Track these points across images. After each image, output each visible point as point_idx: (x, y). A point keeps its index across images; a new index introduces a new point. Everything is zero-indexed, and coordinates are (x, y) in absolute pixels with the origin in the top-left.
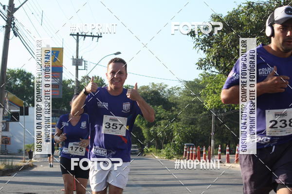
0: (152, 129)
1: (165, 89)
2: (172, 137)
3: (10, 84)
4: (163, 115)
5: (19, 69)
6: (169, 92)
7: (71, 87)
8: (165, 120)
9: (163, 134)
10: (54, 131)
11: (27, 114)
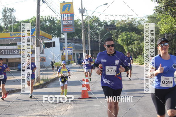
0: (130, 47)
1: (136, 21)
2: (142, 51)
3: (43, 25)
4: (135, 38)
6: (139, 22)
7: (80, 24)
8: (137, 40)
9: (137, 50)
10: (71, 52)
11: (54, 46)
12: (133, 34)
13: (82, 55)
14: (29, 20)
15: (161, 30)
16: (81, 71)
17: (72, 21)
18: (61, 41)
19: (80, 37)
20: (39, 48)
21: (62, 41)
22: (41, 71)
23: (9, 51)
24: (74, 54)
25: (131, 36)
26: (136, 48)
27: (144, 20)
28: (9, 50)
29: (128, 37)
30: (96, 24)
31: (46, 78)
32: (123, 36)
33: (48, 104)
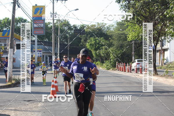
0: (98, 51)
1: (105, 26)
2: (109, 56)
4: (104, 43)
5: (19, 17)
6: (108, 28)
7: (50, 27)
8: (105, 46)
9: (104, 55)
10: (41, 54)
12: (102, 40)
13: (51, 57)
14: (1, 21)
15: (129, 37)
16: (49, 73)
17: (42, 25)
19: (50, 39)
20: (12, 50)
21: (32, 42)
22: (13, 71)
24: (43, 56)
25: (100, 41)
26: (104, 53)
27: (113, 25)
29: (96, 42)
30: (66, 27)
31: (18, 79)
32: (91, 41)
33: (21, 101)
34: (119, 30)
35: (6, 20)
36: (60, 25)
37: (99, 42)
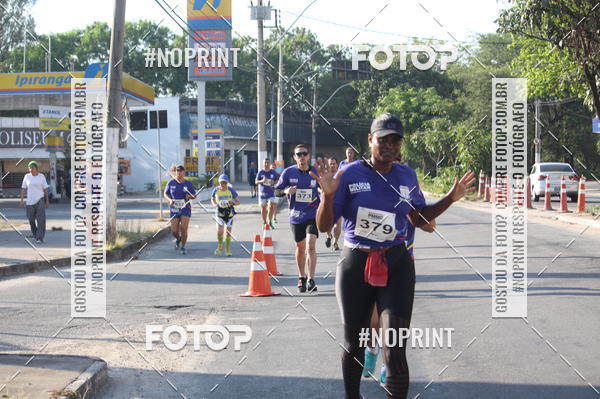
0: (414, 136)
2: (455, 154)
3: (126, 50)
4: (435, 108)
5: (143, 21)
7: (250, 52)
8: (441, 116)
9: (437, 148)
10: (217, 146)
11: (164, 124)
12: (429, 95)
13: (252, 156)
14: (79, 33)
16: (247, 210)
17: (224, 44)
18: (186, 107)
19: (249, 95)
20: (117, 130)
21: (188, 107)
22: (120, 206)
23: (10, 135)
24: (227, 152)
25: (422, 102)
26: (436, 143)
27: (467, 47)
28: (9, 130)
29: (410, 103)
30: (304, 54)
31: (136, 231)
32: (393, 100)
33: (145, 310)
34: (488, 63)
35: (96, 32)
36: (282, 46)
37: (420, 104)
